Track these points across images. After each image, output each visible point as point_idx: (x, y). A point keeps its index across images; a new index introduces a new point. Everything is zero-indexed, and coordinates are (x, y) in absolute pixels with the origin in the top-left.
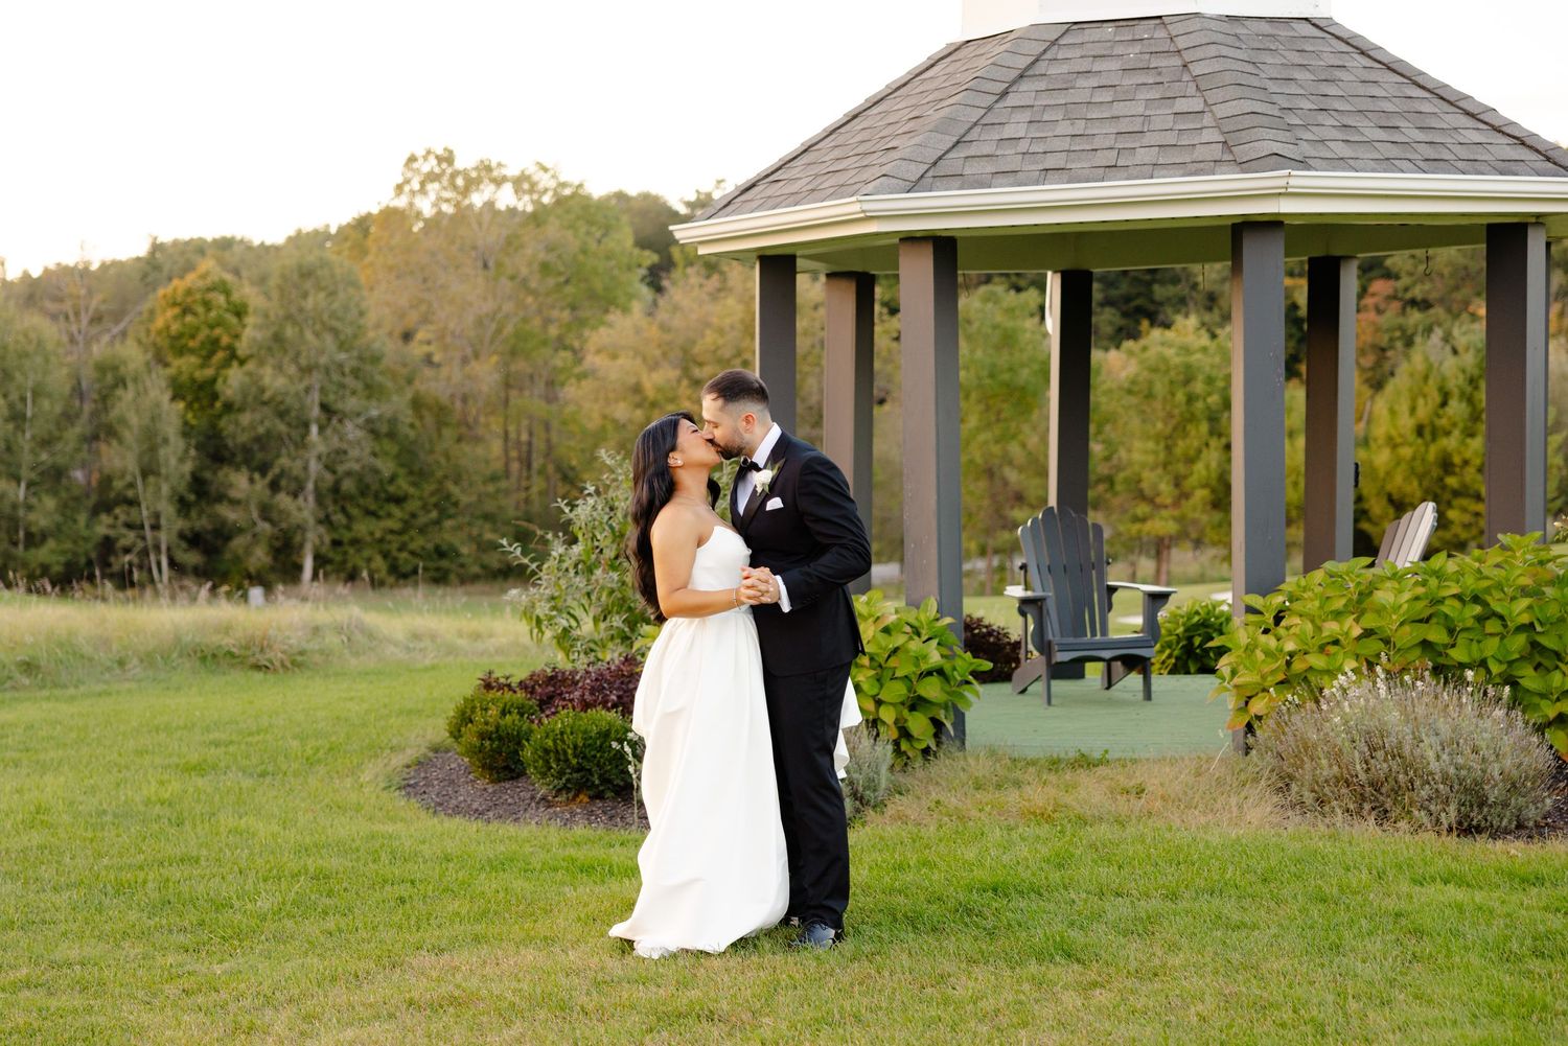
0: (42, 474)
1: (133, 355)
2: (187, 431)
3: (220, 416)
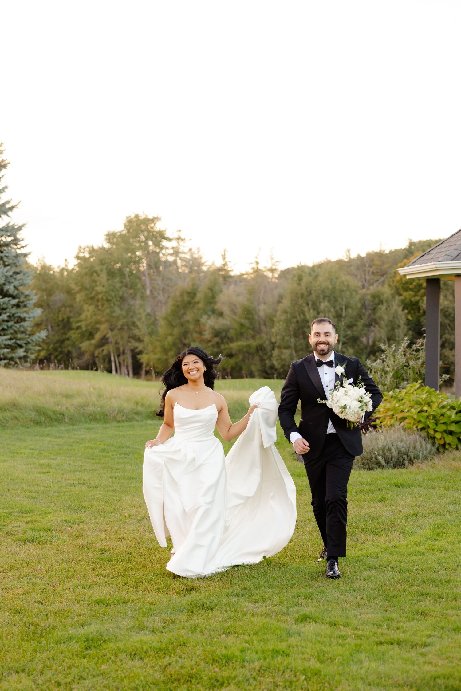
0: (349, 339)
1: (386, 291)
2: (408, 322)
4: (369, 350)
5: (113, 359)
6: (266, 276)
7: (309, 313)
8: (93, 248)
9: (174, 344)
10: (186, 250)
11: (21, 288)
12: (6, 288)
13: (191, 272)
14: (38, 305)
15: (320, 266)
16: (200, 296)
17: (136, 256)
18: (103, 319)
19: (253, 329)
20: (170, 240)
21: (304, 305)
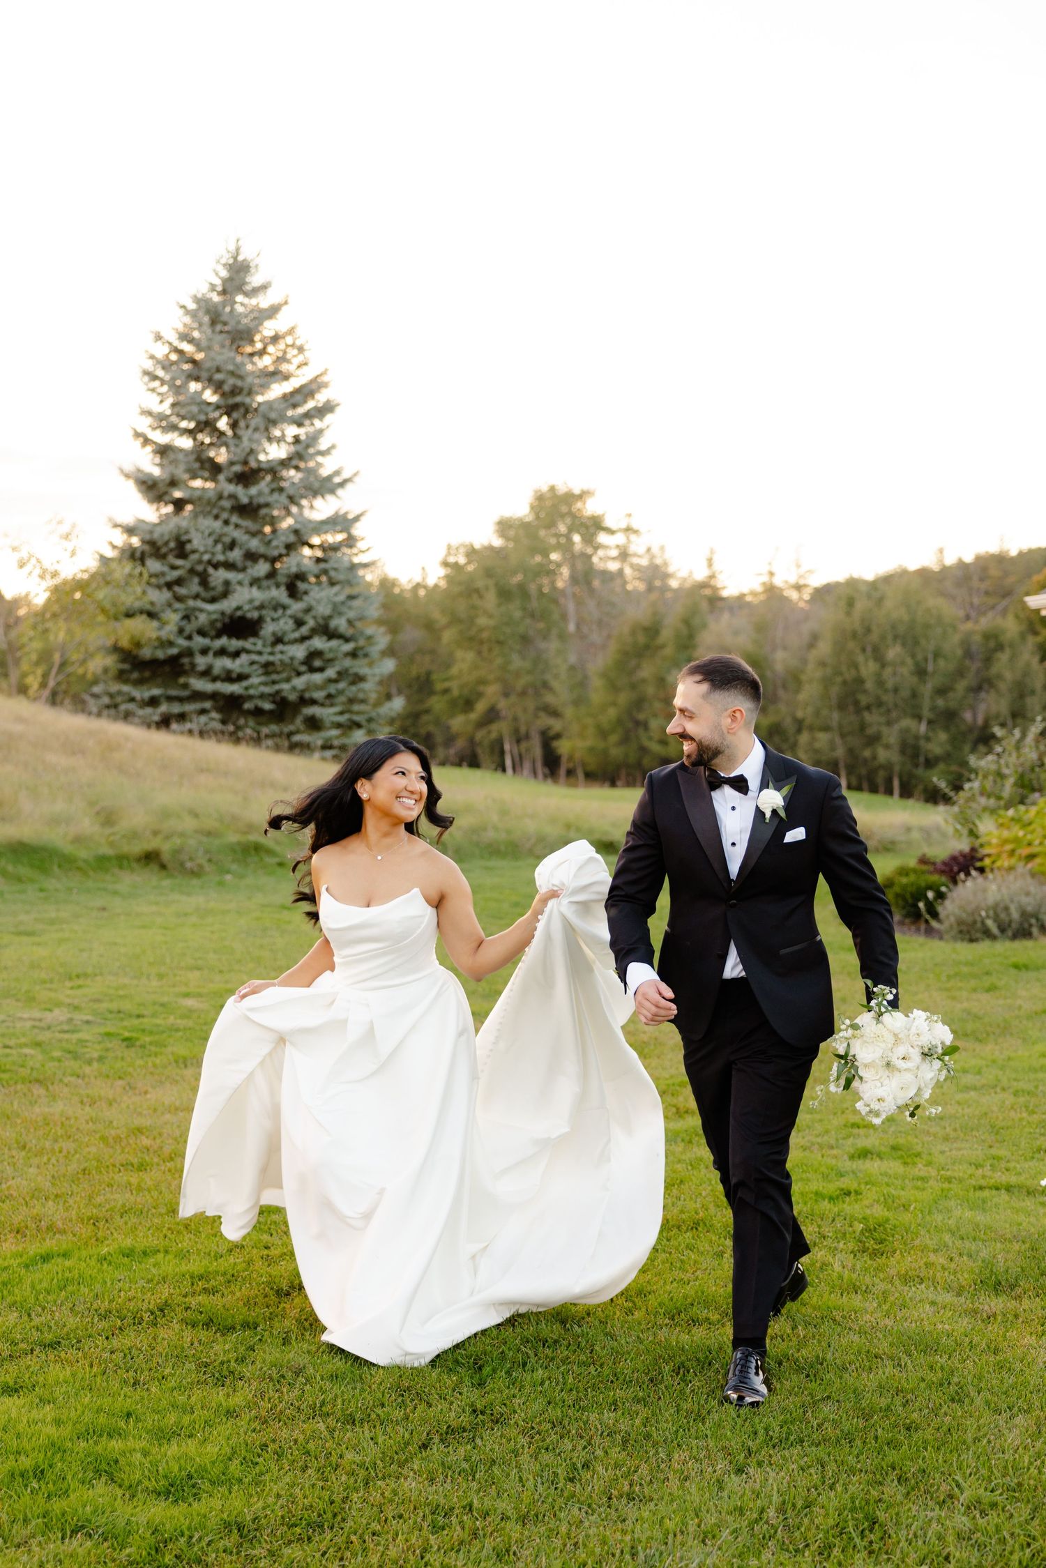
0: (939, 715)
4: (975, 734)
5: (507, 747)
6: (787, 599)
7: (866, 667)
8: (472, 546)
9: (619, 721)
10: (641, 550)
11: (358, 624)
12: (333, 623)
13: (650, 588)
14: (390, 652)
15: (887, 579)
16: (666, 634)
17: (551, 562)
18: (491, 677)
20: (611, 532)
21: (858, 651)
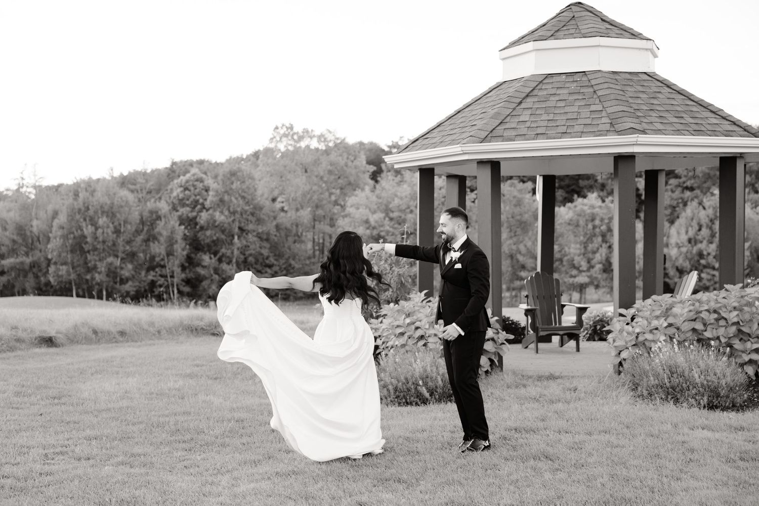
0: (127, 255)
1: (163, 207)
2: (185, 238)
3: (198, 232)
7: (87, 229)
19: (26, 246)
